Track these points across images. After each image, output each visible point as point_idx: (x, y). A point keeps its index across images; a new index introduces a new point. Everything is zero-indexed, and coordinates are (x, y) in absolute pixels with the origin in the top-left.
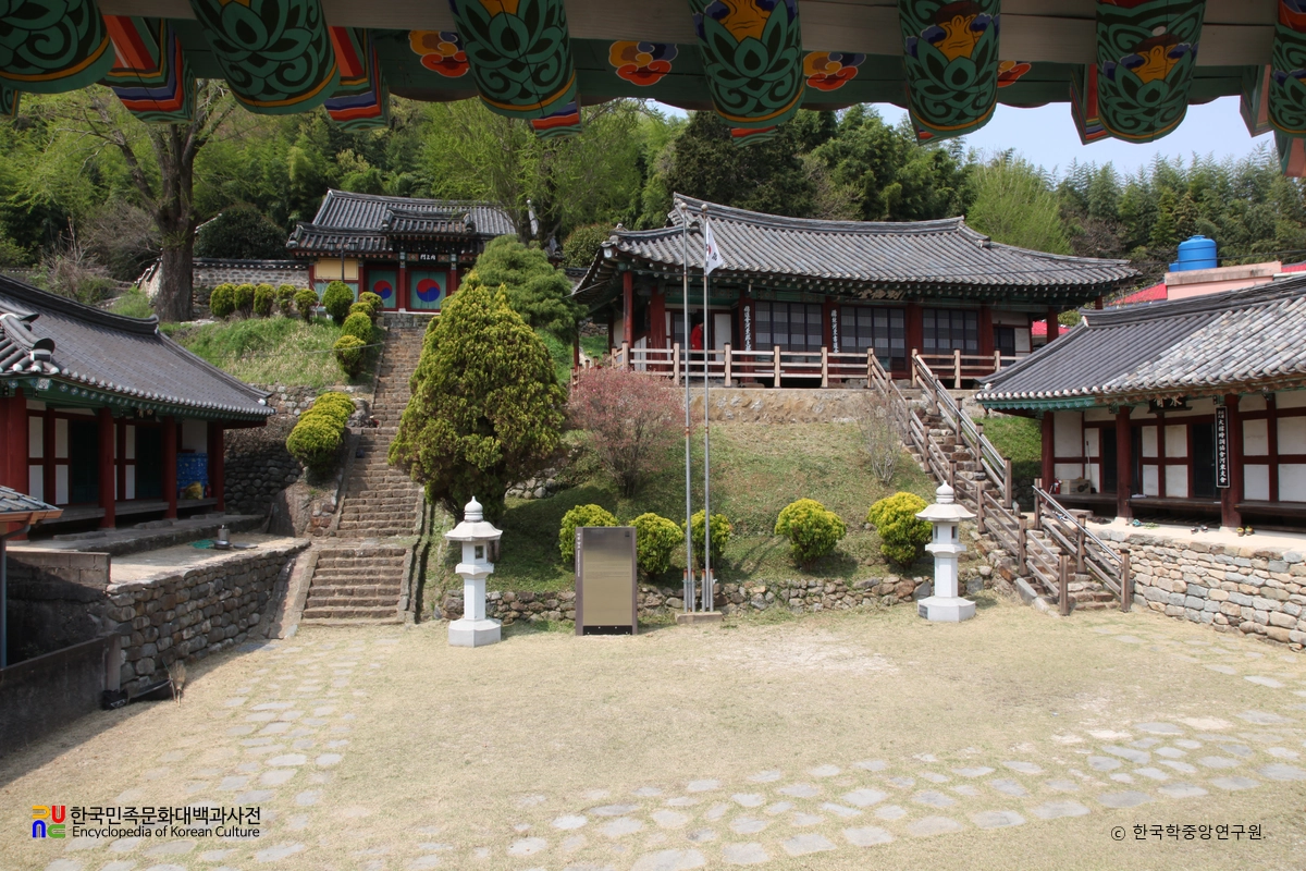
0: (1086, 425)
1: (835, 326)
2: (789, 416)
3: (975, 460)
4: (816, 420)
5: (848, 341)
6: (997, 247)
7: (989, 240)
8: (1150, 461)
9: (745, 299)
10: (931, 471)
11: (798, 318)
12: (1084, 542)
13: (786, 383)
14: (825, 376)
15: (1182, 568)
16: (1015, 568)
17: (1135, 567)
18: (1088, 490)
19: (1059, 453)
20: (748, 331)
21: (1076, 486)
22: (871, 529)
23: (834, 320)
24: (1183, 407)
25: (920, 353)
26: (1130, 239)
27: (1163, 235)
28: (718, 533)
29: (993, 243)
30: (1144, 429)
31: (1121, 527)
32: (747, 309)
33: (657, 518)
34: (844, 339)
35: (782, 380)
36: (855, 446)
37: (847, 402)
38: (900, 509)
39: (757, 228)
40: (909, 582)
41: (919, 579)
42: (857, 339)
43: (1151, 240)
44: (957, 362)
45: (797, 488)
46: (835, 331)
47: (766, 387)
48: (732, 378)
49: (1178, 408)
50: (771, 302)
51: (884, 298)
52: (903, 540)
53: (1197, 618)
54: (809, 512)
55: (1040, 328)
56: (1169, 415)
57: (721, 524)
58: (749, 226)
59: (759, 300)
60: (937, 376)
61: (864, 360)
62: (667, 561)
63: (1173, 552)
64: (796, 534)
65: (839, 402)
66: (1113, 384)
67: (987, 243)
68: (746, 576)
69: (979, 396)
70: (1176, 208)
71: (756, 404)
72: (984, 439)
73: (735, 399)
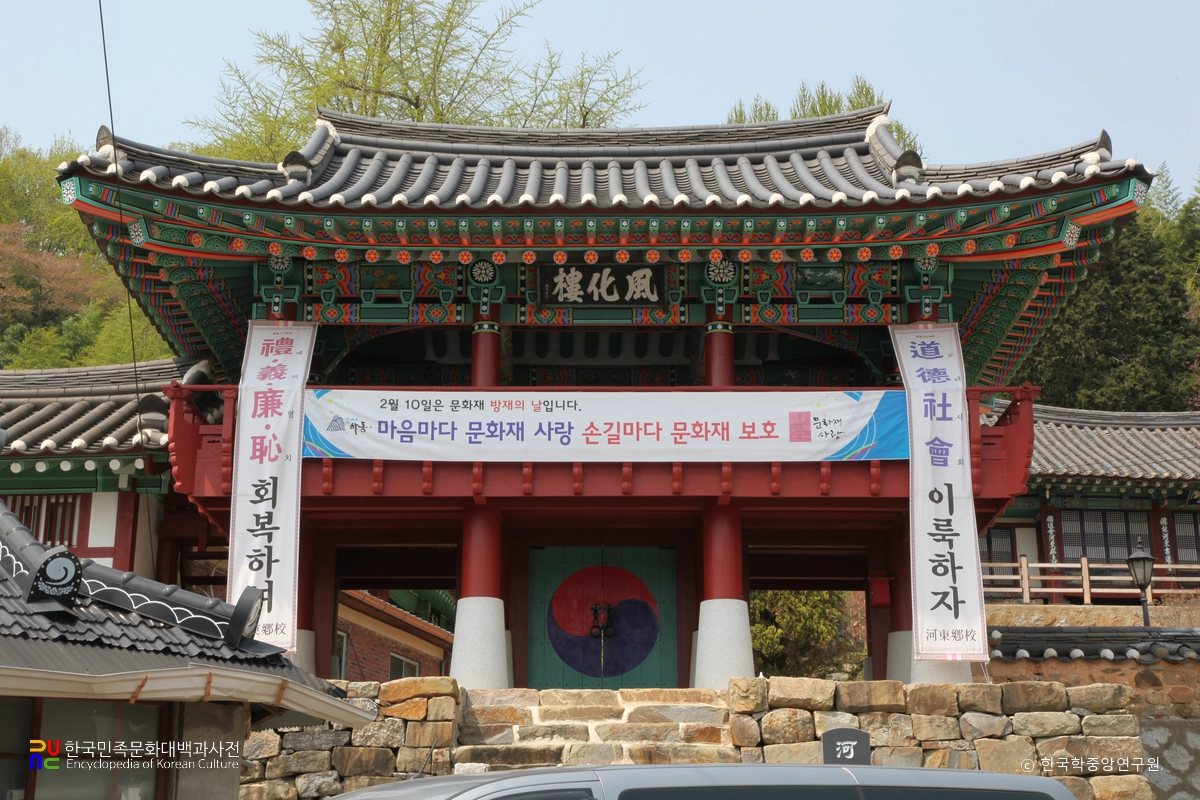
1: (1166, 536)
5: (1188, 554)
9: (1046, 509)
11: (1116, 528)
13: (1097, 600)
20: (1052, 543)
23: (1164, 529)
32: (1050, 519)
34: (1181, 552)
39: (1069, 427)
46: (1167, 542)
47: (1072, 604)
48: (1031, 594)
50: (1081, 511)
59: (1065, 509)
65: (1167, 622)
71: (1062, 622)
73: (1036, 616)
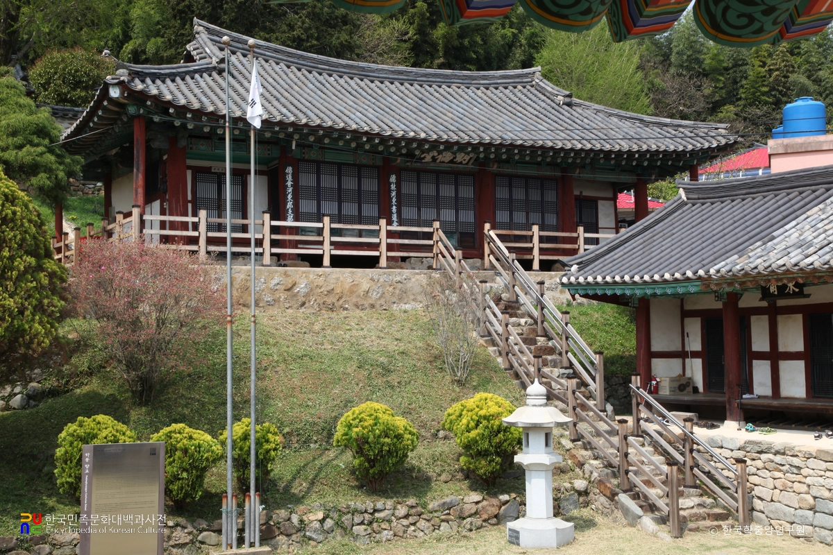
0: (685, 314)
1: (394, 194)
2: (341, 302)
3: (560, 354)
4: (372, 306)
5: (410, 212)
6: (579, 105)
7: (570, 96)
8: (761, 356)
9: (286, 157)
10: (511, 367)
11: (350, 183)
12: (691, 451)
13: (337, 262)
14: (383, 253)
15: (808, 480)
16: (615, 481)
17: (753, 479)
18: (690, 389)
19: (656, 346)
20: (290, 197)
21: (676, 384)
22: (445, 438)
23: (393, 187)
24: (802, 294)
25: (493, 228)
26: (717, 98)
27: (754, 94)
28: (266, 446)
29: (575, 100)
30: (753, 318)
31: (731, 432)
32: (289, 170)
33: (188, 429)
34: (405, 210)
35: (333, 257)
36: (422, 338)
37: (409, 285)
38: (482, 413)
39: (299, 70)
40: (494, 501)
41: (505, 497)
42: (419, 210)
43: (740, 99)
44: (536, 239)
45: (357, 389)
46: (394, 200)
47: (312, 266)
48: (272, 255)
49: (796, 295)
50: (318, 163)
51: (452, 162)
52: (486, 450)
53: (828, 539)
54: (376, 418)
55: (627, 200)
56: (781, 303)
57: (270, 435)
58: (288, 67)
59: (303, 160)
60: (514, 256)
61: (429, 236)
62: (201, 485)
63: (796, 461)
64: (360, 446)
65: (399, 286)
66: (722, 267)
67: (568, 100)
68: (298, 500)
69: (565, 280)
71: (301, 287)
72: (571, 329)
73: (276, 281)
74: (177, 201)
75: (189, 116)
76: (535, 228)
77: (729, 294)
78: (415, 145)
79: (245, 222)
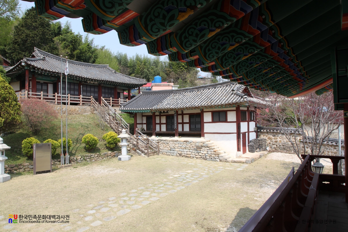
0: (143, 116)
1: (82, 90)
2: (72, 113)
3: (119, 124)
4: (79, 114)
5: (85, 94)
6: (117, 73)
7: (115, 71)
8: (158, 124)
9: (59, 80)
10: (111, 126)
11: (72, 87)
12: (148, 141)
13: (71, 104)
14: (81, 102)
15: (170, 145)
16: (136, 148)
17: (160, 146)
18: (144, 130)
19: (138, 122)
20: (59, 89)
21: (142, 129)
22: (101, 141)
23: (81, 88)
24: (167, 113)
25: (103, 98)
26: (130, 72)
27: (137, 72)
28: (70, 143)
29: (116, 72)
30: (156, 117)
31: (154, 137)
33: (52, 140)
34: (84, 93)
35: (70, 103)
36: (93, 121)
37: (87, 109)
38: (112, 135)
40: (114, 153)
41: (115, 152)
42: (87, 93)
43: (135, 73)
44: (111, 100)
45: (82, 131)
46: (82, 91)
47: (64, 105)
48: (57, 102)
49: (166, 113)
51: (93, 83)
52: (113, 143)
53: (173, 155)
54: (91, 137)
55: (126, 93)
56: (162, 114)
57: (70, 141)
60: (108, 104)
61: (90, 99)
62: (56, 152)
63: (168, 142)
64: (88, 143)
65: (84, 109)
66: (154, 107)
67: (115, 72)
68: (75, 154)
69: (121, 109)
70: (140, 66)
71: (64, 109)
72: (122, 119)
73: (58, 108)
74: (34, 89)
75: (40, 70)
76: (111, 98)
77: (154, 112)
78: (88, 80)
79: (47, 94)
